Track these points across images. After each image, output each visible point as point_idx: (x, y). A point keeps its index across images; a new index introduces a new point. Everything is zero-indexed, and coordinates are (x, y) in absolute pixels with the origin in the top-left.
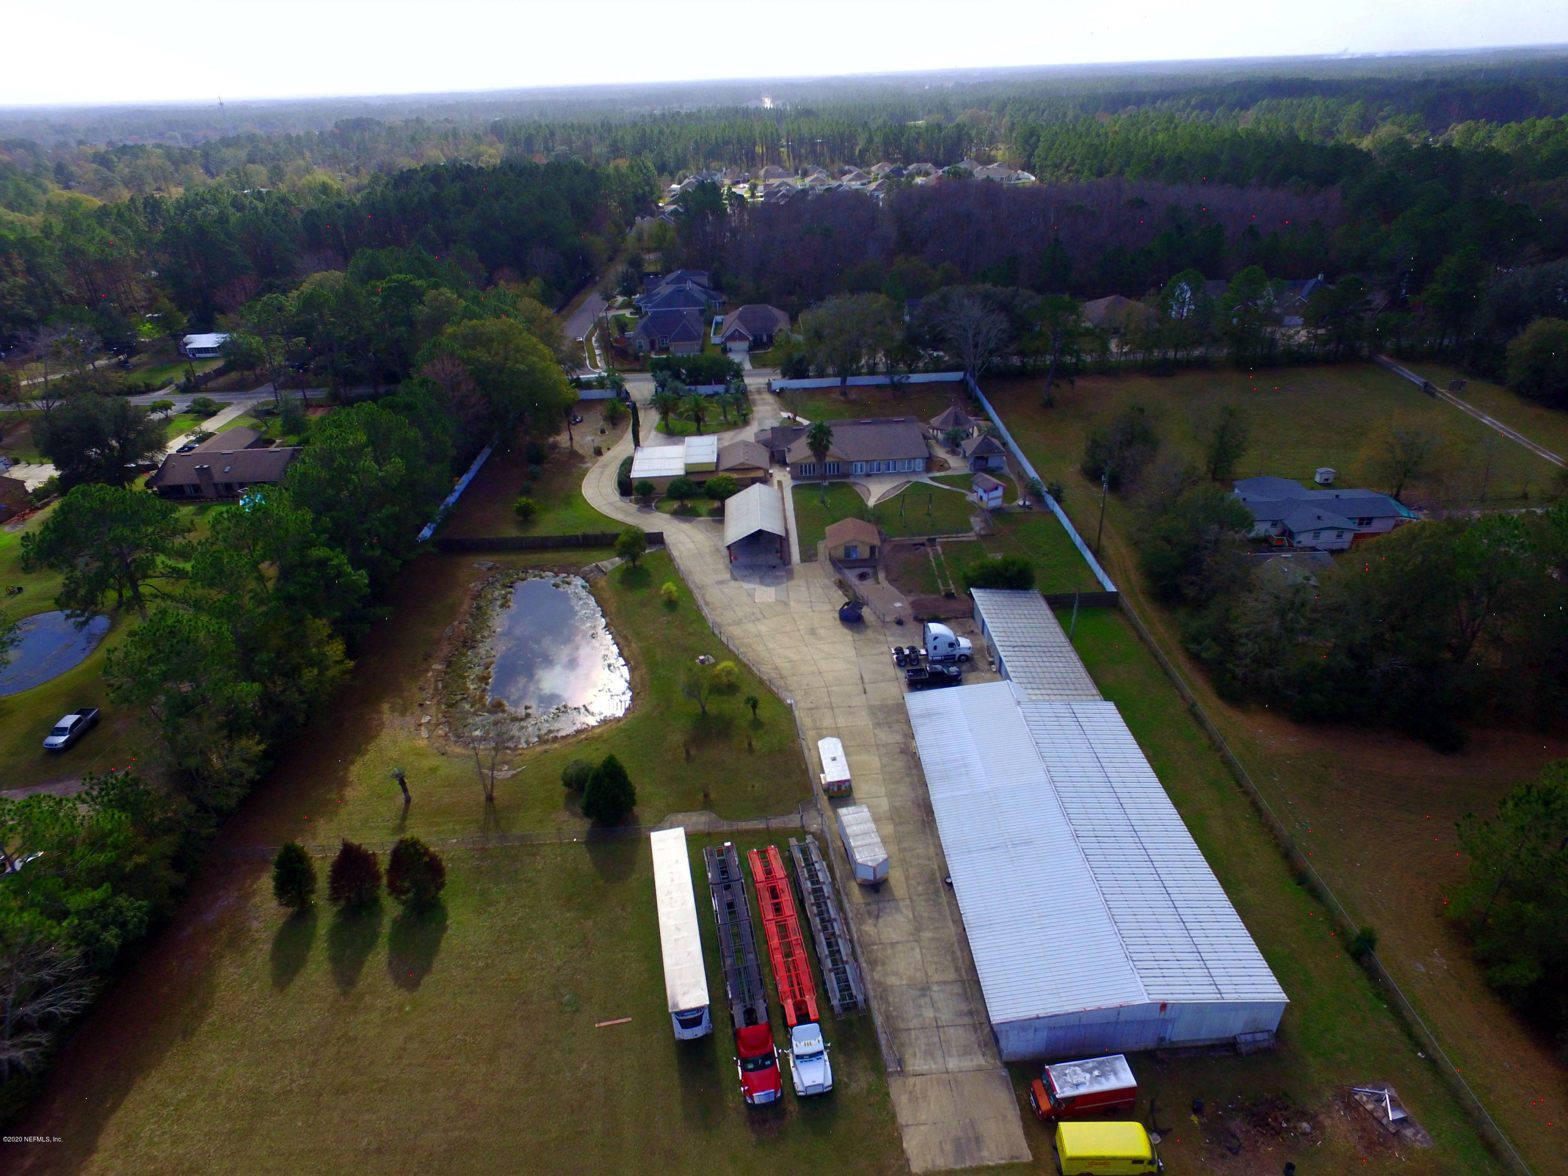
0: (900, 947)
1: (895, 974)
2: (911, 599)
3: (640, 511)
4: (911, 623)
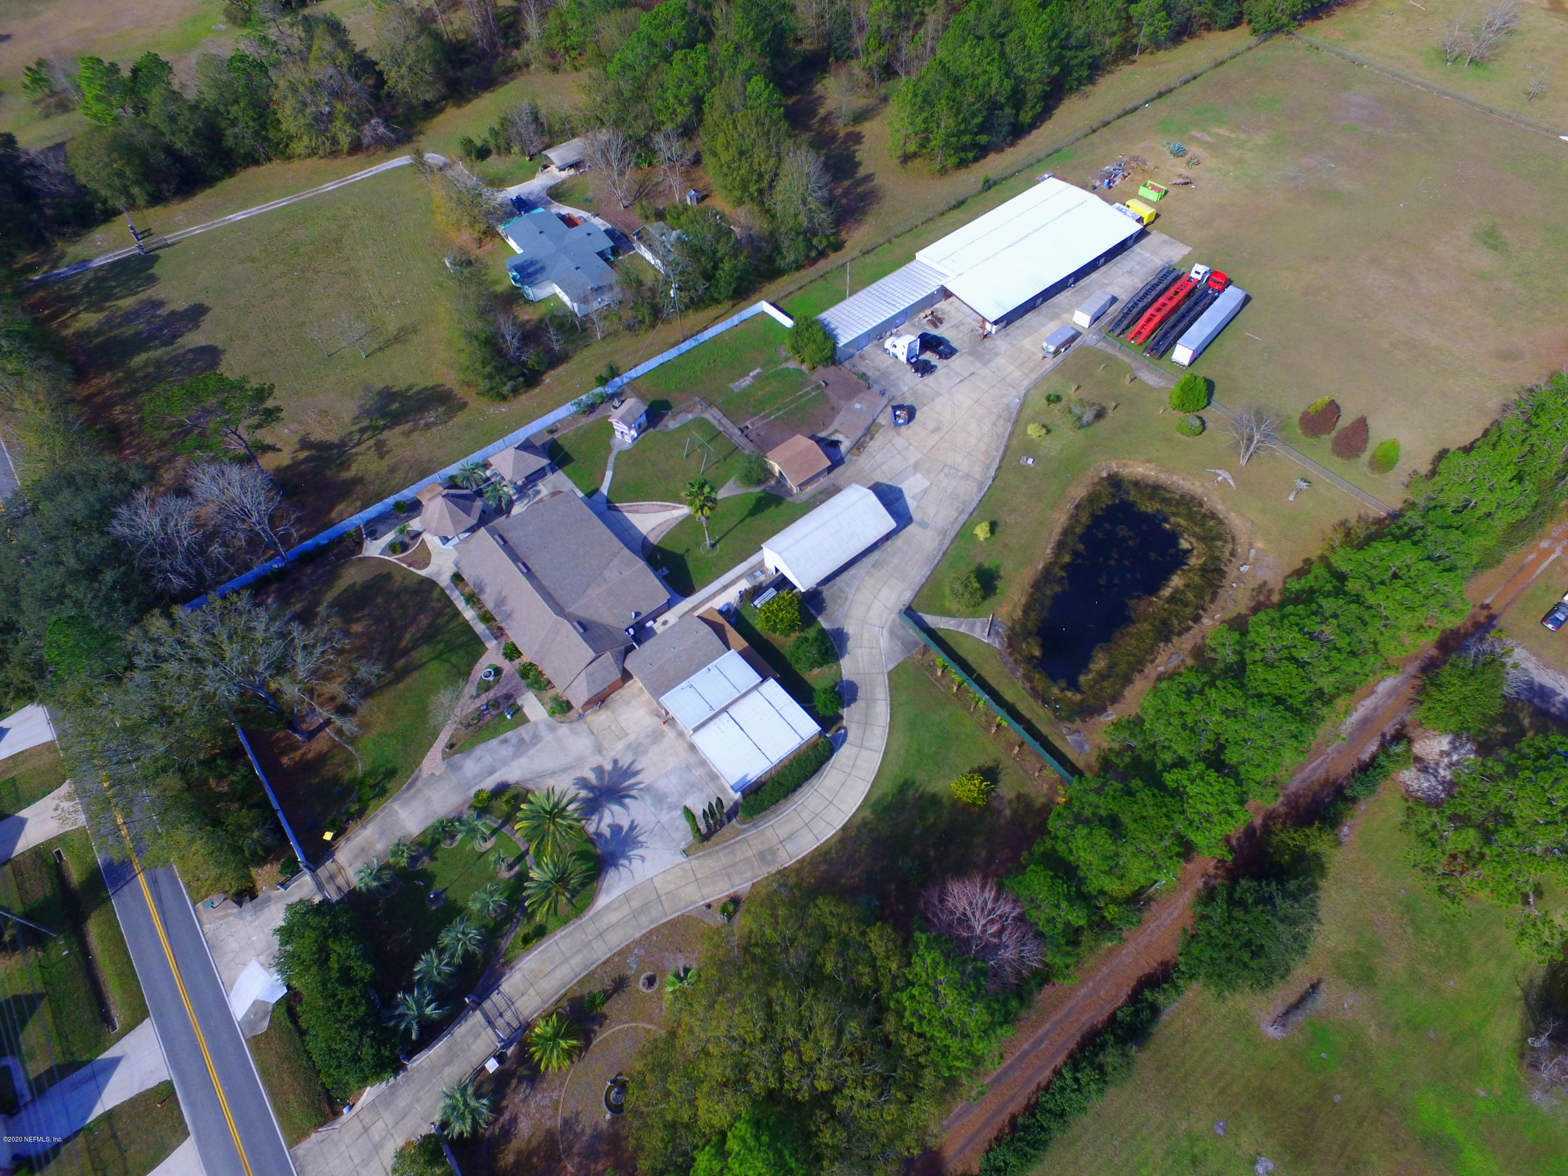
3: (853, 699)
4: (876, 388)
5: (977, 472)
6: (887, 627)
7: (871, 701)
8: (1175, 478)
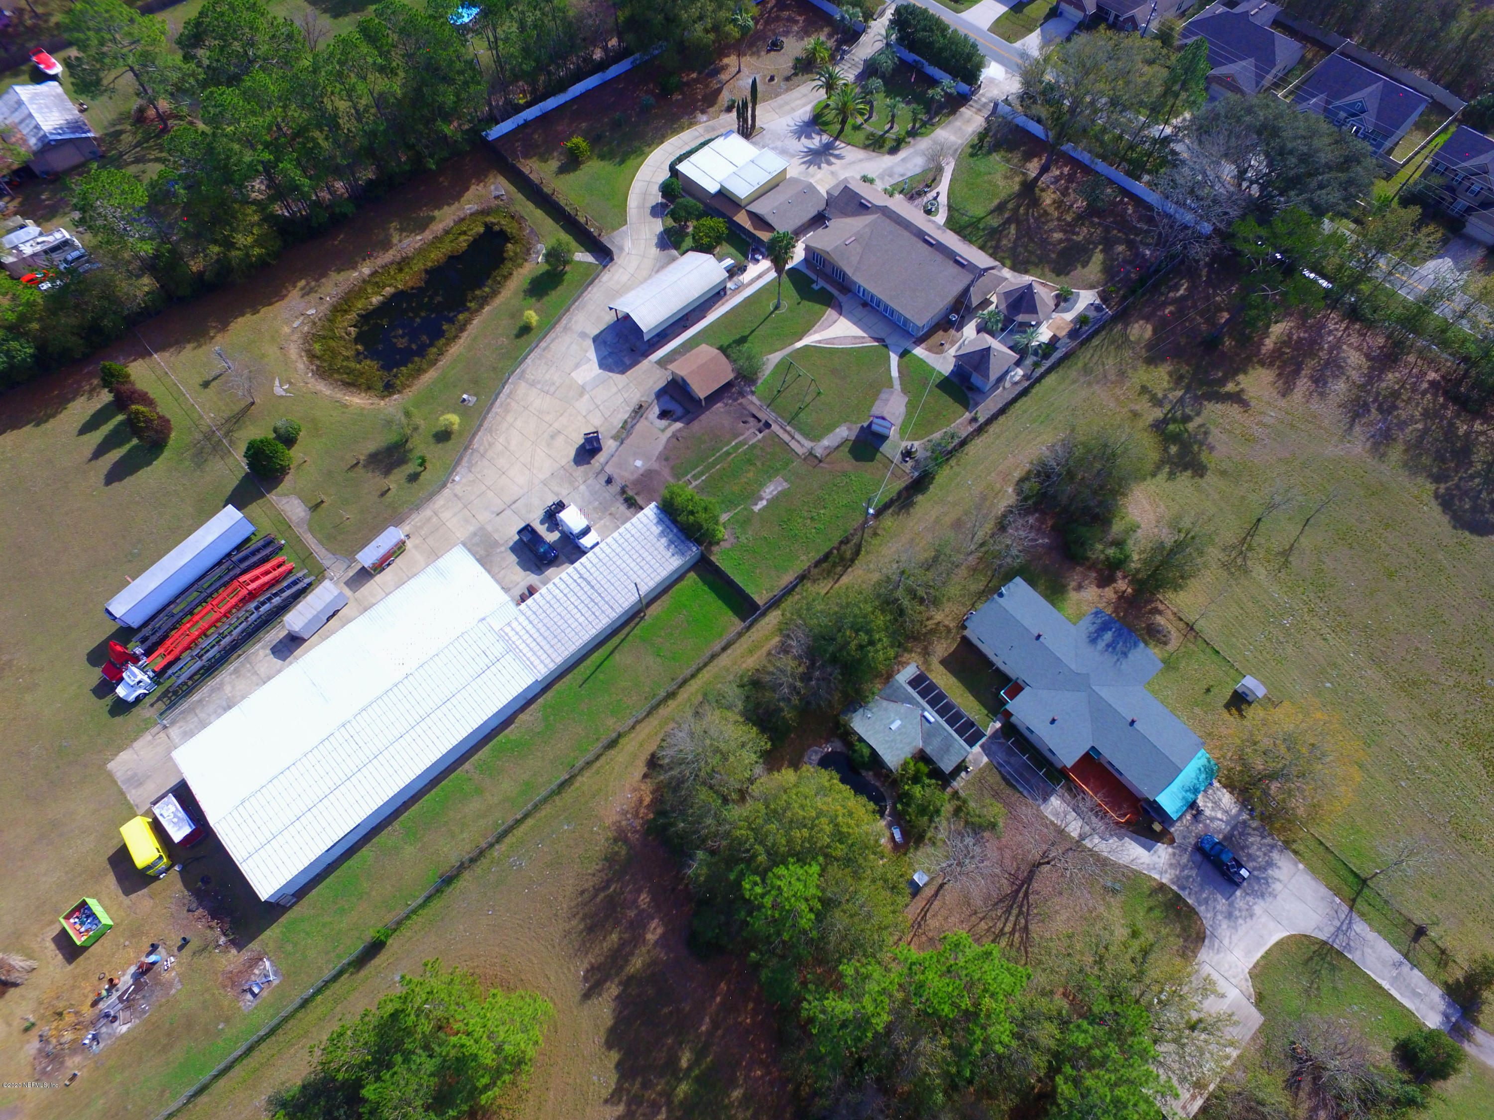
0: (254, 678)
1: (233, 687)
2: (656, 466)
3: (653, 208)
4: (615, 488)
5: (522, 388)
6: (624, 254)
7: (641, 207)
8: (328, 392)
